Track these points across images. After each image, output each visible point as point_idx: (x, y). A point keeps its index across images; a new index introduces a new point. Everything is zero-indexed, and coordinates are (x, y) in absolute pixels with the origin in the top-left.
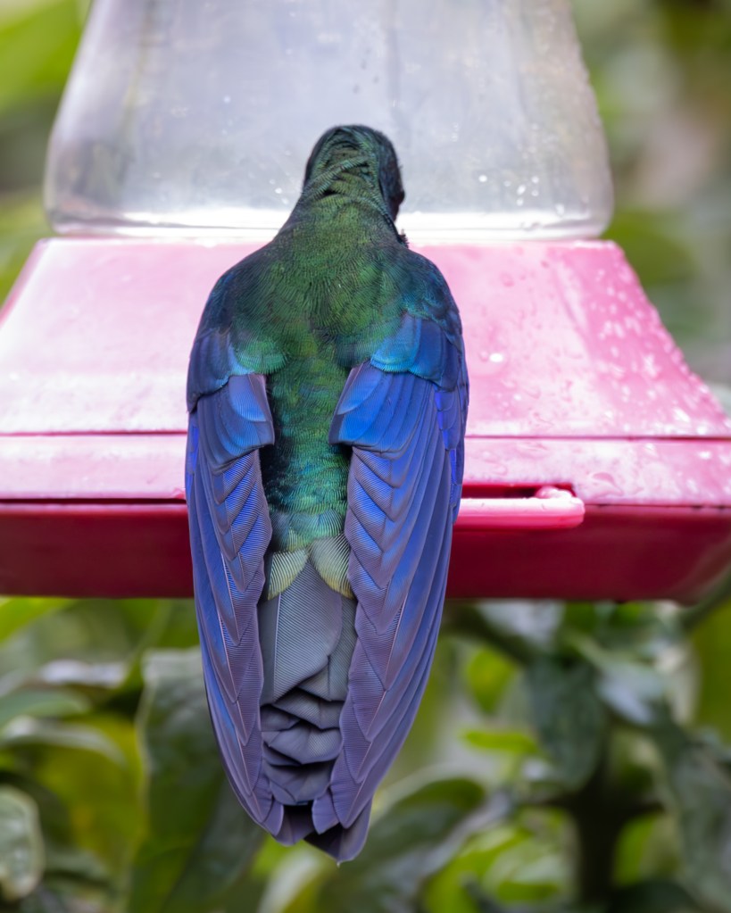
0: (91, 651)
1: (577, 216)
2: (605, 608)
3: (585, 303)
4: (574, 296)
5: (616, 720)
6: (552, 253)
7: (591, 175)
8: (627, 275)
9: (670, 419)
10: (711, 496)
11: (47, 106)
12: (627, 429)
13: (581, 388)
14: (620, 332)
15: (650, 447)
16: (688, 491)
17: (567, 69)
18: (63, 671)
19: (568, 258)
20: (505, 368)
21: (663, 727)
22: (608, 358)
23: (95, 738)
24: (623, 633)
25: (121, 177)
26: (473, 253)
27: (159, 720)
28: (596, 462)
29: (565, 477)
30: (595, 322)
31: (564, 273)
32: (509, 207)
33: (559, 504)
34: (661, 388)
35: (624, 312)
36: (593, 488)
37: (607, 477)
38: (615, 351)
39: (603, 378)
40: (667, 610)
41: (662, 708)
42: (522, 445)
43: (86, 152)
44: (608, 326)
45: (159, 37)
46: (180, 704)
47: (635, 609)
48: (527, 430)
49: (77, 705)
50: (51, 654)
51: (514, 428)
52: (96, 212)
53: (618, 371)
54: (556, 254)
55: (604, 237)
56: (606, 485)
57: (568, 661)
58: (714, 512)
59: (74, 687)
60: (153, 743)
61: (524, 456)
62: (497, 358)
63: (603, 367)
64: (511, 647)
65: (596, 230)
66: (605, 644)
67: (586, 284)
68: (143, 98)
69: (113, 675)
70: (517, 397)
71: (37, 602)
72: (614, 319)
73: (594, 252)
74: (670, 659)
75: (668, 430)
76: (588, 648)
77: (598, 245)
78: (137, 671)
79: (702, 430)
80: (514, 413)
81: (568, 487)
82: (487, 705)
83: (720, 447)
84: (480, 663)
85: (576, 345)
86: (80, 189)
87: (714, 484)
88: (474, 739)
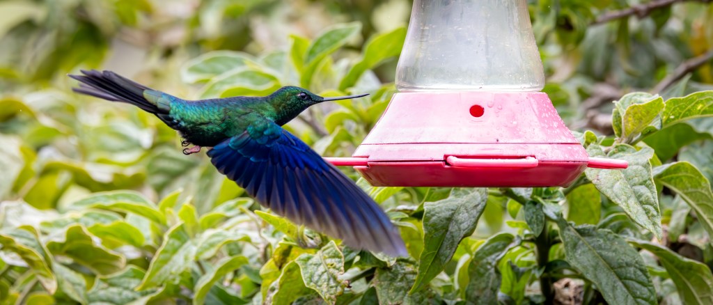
0: (411, 201)
1: (536, 85)
2: (544, 189)
3: (538, 108)
4: (535, 106)
5: (548, 218)
6: (529, 95)
7: (539, 74)
8: (549, 101)
9: (561, 138)
10: (572, 159)
11: (397, 57)
12: (549, 141)
13: (537, 130)
14: (547, 116)
15: (555, 146)
16: (565, 157)
17: (532, 47)
18: (401, 207)
19: (533, 96)
20: (516, 126)
21: (560, 220)
22: (544, 122)
23: (411, 224)
24: (548, 196)
25: (415, 76)
26: (508, 95)
27: (427, 220)
28: (541, 149)
29: (533, 154)
30: (541, 113)
31: (532, 100)
32: (516, 83)
33: (531, 161)
34: (558, 130)
35: (548, 110)
36: (540, 157)
37: (545, 154)
38: (546, 121)
39: (543, 128)
40: (561, 189)
41: (560, 215)
42: (521, 145)
43: (406, 70)
44: (544, 114)
45: (425, 39)
46: (433, 215)
47: (552, 189)
48: (523, 142)
49: (407, 216)
50: (397, 202)
51: (519, 141)
52: (409, 85)
53: (547, 126)
54: (530, 95)
55: (542, 91)
56: (544, 156)
57: (535, 203)
58: (572, 163)
59: (405, 211)
60: (426, 225)
61: (522, 148)
62: (515, 123)
63: (543, 125)
64: (520, 200)
65: (542, 89)
66: (544, 198)
67: (538, 104)
68: (421, 55)
69: (415, 208)
70: (520, 133)
71: (395, 188)
72: (545, 112)
73: (540, 95)
74: (562, 202)
75: (560, 141)
76: (540, 199)
77: (541, 93)
78: (422, 206)
79: (569, 142)
80: (519, 137)
81: (534, 156)
82: (514, 216)
83: (574, 146)
84: (512, 204)
85: (536, 119)
86: (404, 80)
87: (572, 155)
88: (510, 224)
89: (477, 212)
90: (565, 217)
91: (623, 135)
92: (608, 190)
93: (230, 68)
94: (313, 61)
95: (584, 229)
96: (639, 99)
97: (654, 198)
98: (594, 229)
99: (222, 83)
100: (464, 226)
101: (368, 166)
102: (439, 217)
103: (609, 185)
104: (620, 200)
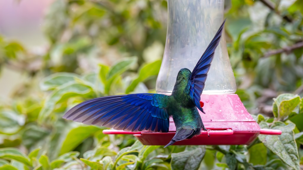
0: (164, 153)
1: (232, 90)
2: (236, 146)
3: (233, 103)
4: (231, 102)
5: (238, 162)
6: (228, 96)
7: (233, 84)
8: (239, 99)
9: (245, 119)
10: (251, 130)
11: (156, 76)
12: (239, 120)
13: (233, 115)
14: (238, 107)
15: (242, 123)
16: (248, 129)
17: (230, 70)
18: (159, 156)
19: (230, 96)
20: (221, 113)
21: (245, 163)
22: (236, 110)
23: (164, 165)
24: (239, 150)
25: (167, 86)
26: (217, 96)
27: (173, 163)
28: (235, 125)
29: (230, 127)
30: (234, 105)
31: (230, 98)
32: (222, 89)
33: (230, 131)
34: (244, 115)
35: (238, 104)
36: (234, 129)
37: (236, 127)
38: (237, 109)
39: (236, 113)
40: (245, 146)
41: (245, 160)
42: (224, 123)
43: (162, 82)
44: (236, 106)
45: (172, 66)
46: (176, 160)
47: (241, 146)
48: (225, 121)
49: (162, 161)
50: (157, 153)
51: (223, 121)
52: (163, 91)
53: (238, 112)
54: (229, 96)
55: (235, 93)
56: (236, 128)
57: (231, 154)
58: (252, 132)
59: (161, 158)
60: (172, 166)
61: (225, 124)
62: (220, 111)
63: (235, 112)
64: (223, 152)
65: (234, 92)
66: (236, 151)
67: (233, 100)
68: (170, 74)
69: (167, 156)
70: (223, 116)
71: (156, 146)
72: (237, 105)
73: (234, 96)
74: (246, 153)
75: (245, 121)
76: (234, 152)
77: (235, 94)
78: (170, 156)
79: (250, 121)
80: (223, 118)
81: (231, 129)
82: (220, 160)
83: (252, 123)
84: (219, 154)
85: (232, 109)
86: (161, 88)
87: (251, 128)
88: (218, 165)
89: (200, 158)
90: (248, 161)
91: (279, 117)
92: (271, 146)
93: (66, 82)
94: (111, 78)
95: (258, 168)
96: (287, 97)
97: (295, 150)
98: (263, 167)
99: (62, 90)
100: (193, 166)
101: (141, 134)
102: (180, 162)
103: (271, 144)
104: (277, 151)
